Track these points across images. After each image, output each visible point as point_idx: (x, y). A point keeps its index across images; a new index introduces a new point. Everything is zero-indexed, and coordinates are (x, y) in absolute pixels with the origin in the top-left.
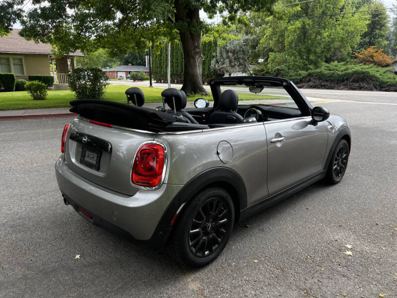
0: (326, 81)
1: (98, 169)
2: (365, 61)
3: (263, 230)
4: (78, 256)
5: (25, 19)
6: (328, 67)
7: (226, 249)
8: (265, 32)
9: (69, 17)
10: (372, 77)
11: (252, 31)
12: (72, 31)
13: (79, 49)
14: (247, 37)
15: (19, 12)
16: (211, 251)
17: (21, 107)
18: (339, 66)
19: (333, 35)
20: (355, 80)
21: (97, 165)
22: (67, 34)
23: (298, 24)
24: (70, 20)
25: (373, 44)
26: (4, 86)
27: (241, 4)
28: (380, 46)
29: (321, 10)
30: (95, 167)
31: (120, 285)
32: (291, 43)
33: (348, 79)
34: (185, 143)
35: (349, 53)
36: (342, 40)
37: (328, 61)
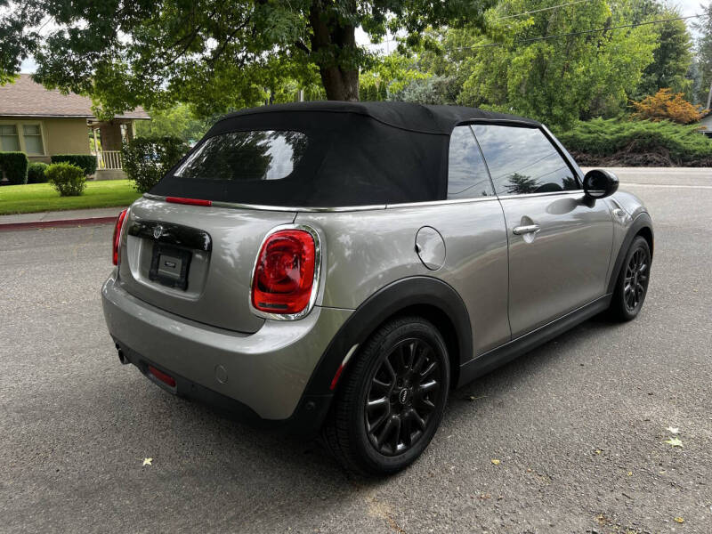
0: (585, 152)
1: (185, 288)
2: (651, 116)
3: (501, 405)
4: (148, 461)
5: (44, 51)
6: (586, 127)
7: (434, 440)
8: (472, 68)
9: (122, 48)
10: (666, 142)
11: (447, 68)
12: (129, 73)
13: (140, 104)
14: (439, 79)
15: (33, 38)
16: (408, 443)
17: (38, 207)
18: (607, 125)
19: (594, 71)
20: (636, 149)
21: (183, 280)
22: (120, 78)
23: (530, 52)
24: (124, 52)
25: (665, 86)
26: (8, 176)
27: (430, 16)
28: (678, 88)
29: (570, 28)
30: (178, 283)
31: (232, 514)
32: (518, 87)
33: (624, 147)
34: (351, 229)
35: (622, 103)
36: (610, 80)
37: (585, 116)
